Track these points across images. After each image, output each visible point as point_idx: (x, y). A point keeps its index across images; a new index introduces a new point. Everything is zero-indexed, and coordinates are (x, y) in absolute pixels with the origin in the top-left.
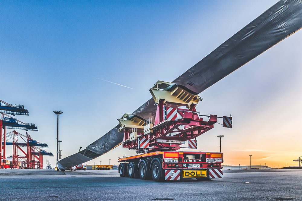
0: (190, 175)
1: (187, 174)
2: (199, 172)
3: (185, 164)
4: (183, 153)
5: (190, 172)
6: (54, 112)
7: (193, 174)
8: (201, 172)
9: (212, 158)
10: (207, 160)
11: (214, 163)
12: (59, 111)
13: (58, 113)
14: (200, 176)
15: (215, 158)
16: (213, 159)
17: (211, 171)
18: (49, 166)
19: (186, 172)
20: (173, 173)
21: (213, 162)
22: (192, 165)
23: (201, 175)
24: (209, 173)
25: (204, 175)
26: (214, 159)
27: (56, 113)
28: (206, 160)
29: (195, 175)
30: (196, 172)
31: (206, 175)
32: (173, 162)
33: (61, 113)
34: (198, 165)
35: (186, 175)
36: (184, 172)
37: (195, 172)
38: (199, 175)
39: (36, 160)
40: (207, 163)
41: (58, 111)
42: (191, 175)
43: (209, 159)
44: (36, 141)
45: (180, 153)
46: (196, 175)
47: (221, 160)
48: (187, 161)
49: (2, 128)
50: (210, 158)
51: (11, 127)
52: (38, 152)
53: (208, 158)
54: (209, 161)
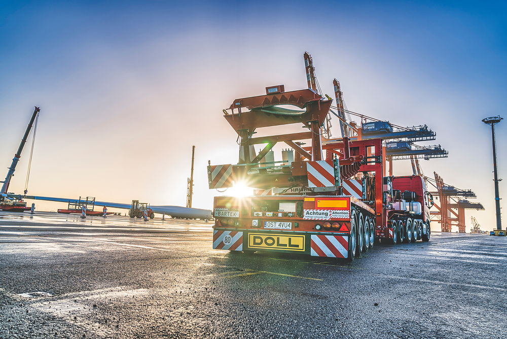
0: (264, 245)
1: (258, 241)
2: (284, 240)
3: (257, 221)
5: (264, 238)
6: (483, 121)
7: (270, 241)
8: (290, 239)
9: (320, 209)
10: (308, 213)
11: (325, 221)
12: (495, 118)
13: (492, 122)
14: (288, 247)
15: (328, 209)
16: (322, 211)
17: (315, 238)
18: (477, 228)
19: (255, 238)
20: (228, 236)
21: (324, 218)
22: (274, 224)
23: (290, 245)
24: (309, 243)
25: (298, 246)
26: (325, 211)
27: (487, 122)
28: (305, 214)
29: (275, 245)
30: (278, 239)
31: (301, 247)
32: (230, 216)
33: (498, 121)
34: (288, 223)
35: (255, 243)
36: (252, 237)
37: (275, 238)
38: (286, 245)
39: (453, 216)
40: (307, 220)
41: (491, 118)
42: (266, 243)
43: (311, 211)
46: (278, 244)
47: (345, 213)
48: (261, 215)
49: (386, 160)
50: (314, 209)
51: (401, 157)
52: (456, 203)
53: (310, 209)
54: (310, 215)
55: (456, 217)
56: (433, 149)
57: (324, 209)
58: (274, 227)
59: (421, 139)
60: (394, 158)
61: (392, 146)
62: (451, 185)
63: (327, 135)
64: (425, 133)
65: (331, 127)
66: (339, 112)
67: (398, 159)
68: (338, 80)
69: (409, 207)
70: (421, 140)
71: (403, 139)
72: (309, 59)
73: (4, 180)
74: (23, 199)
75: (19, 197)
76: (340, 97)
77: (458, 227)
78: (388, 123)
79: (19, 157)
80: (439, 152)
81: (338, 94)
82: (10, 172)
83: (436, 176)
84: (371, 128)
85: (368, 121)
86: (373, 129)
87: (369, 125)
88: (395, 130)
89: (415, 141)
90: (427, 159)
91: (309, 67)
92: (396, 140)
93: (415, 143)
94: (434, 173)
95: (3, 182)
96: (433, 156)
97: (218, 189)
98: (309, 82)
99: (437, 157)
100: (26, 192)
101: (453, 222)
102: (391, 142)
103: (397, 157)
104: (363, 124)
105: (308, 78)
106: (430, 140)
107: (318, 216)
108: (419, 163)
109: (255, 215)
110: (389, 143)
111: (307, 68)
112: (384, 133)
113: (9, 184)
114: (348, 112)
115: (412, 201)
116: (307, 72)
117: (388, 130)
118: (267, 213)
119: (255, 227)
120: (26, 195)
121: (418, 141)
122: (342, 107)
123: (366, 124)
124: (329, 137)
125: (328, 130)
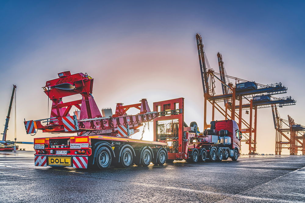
0: (55, 163)
1: (52, 161)
2: (63, 160)
3: (52, 150)
4: (48, 139)
5: (55, 159)
7: (57, 161)
8: (65, 159)
11: (79, 149)
14: (64, 164)
15: (80, 143)
16: (77, 144)
17: (75, 158)
19: (51, 159)
20: (40, 159)
22: (60, 152)
24: (72, 161)
25: (68, 163)
26: (79, 144)
28: (71, 146)
29: (59, 163)
30: (60, 159)
32: (41, 148)
35: (51, 162)
36: (50, 159)
37: (59, 159)
38: (63, 163)
40: (72, 149)
43: (73, 144)
44: (300, 125)
45: (46, 139)
46: (61, 163)
47: (87, 145)
48: (54, 147)
49: (253, 108)
50: (74, 143)
51: (263, 106)
52: (302, 136)
53: (73, 143)
54: (73, 147)
55: (301, 145)
56: (286, 99)
57: (78, 143)
58: (60, 154)
59: (276, 92)
60: (258, 107)
61: (257, 99)
62: (299, 124)
63: (212, 93)
64: (280, 88)
65: (215, 87)
66: (221, 77)
67: (261, 108)
68: (220, 53)
69: (222, 140)
70: (277, 94)
71: (265, 94)
72: (200, 38)
73: (3, 133)
74: (15, 144)
75: (13, 143)
76: (222, 66)
77: (302, 152)
78: (254, 83)
79: (9, 118)
80: (290, 101)
81: (221, 63)
82: (5, 127)
83: (289, 118)
84: (242, 87)
85: (240, 82)
86: (243, 87)
87: (241, 85)
88: (259, 87)
89: (273, 94)
90: (281, 106)
91: (200, 44)
92: (259, 95)
93: (272, 96)
94: (288, 116)
95: (3, 134)
96: (285, 104)
97: (31, 134)
98: (199, 56)
99: (288, 105)
100: (15, 139)
101: (299, 149)
102: (257, 96)
103: (260, 106)
104: (236, 84)
105: (199, 53)
106: (283, 93)
107: (76, 147)
108: (278, 110)
109: (52, 148)
110: (255, 97)
111: (198, 45)
112: (251, 89)
113: (6, 135)
114: (227, 76)
115: (224, 136)
116: (198, 49)
117: (254, 88)
118: (57, 146)
119: (51, 154)
120: (16, 141)
121: (274, 94)
122: (223, 73)
123: (239, 84)
124: (213, 94)
125: (213, 90)
